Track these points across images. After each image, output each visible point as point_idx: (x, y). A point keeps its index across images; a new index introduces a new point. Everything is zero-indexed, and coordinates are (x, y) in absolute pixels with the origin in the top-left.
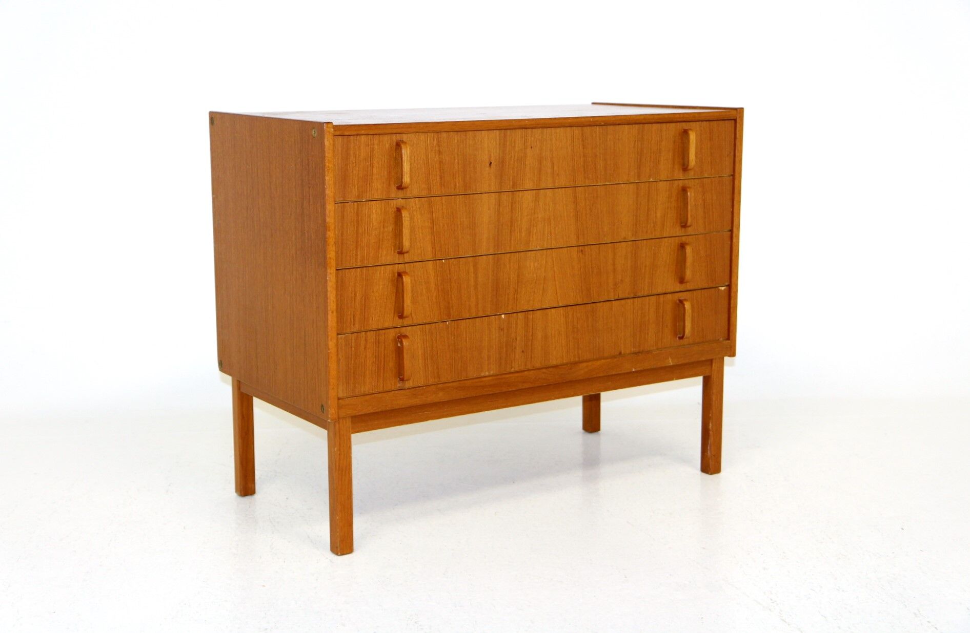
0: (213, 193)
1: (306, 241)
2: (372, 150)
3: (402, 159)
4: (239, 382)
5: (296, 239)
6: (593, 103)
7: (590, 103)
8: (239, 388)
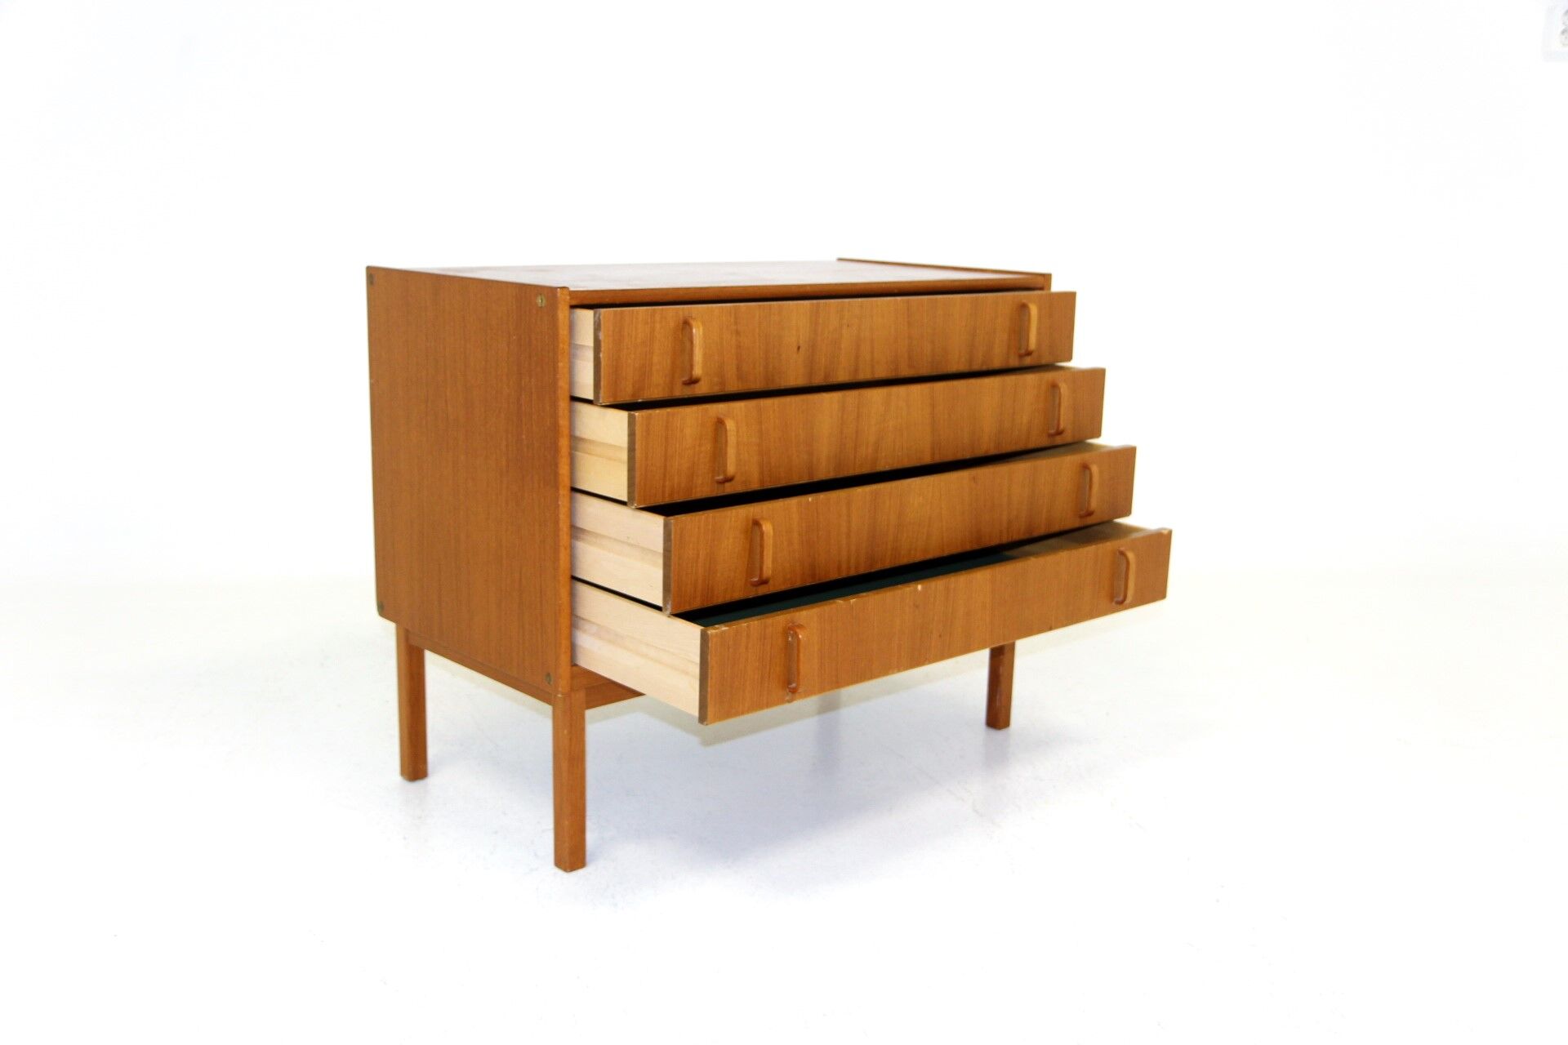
0: (371, 377)
1: (525, 450)
2: (653, 330)
3: (692, 342)
4: (407, 632)
5: (507, 446)
6: (840, 260)
7: (834, 258)
8: (407, 639)
